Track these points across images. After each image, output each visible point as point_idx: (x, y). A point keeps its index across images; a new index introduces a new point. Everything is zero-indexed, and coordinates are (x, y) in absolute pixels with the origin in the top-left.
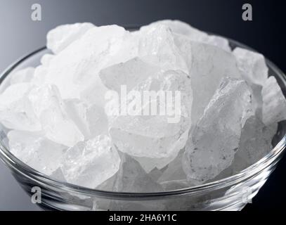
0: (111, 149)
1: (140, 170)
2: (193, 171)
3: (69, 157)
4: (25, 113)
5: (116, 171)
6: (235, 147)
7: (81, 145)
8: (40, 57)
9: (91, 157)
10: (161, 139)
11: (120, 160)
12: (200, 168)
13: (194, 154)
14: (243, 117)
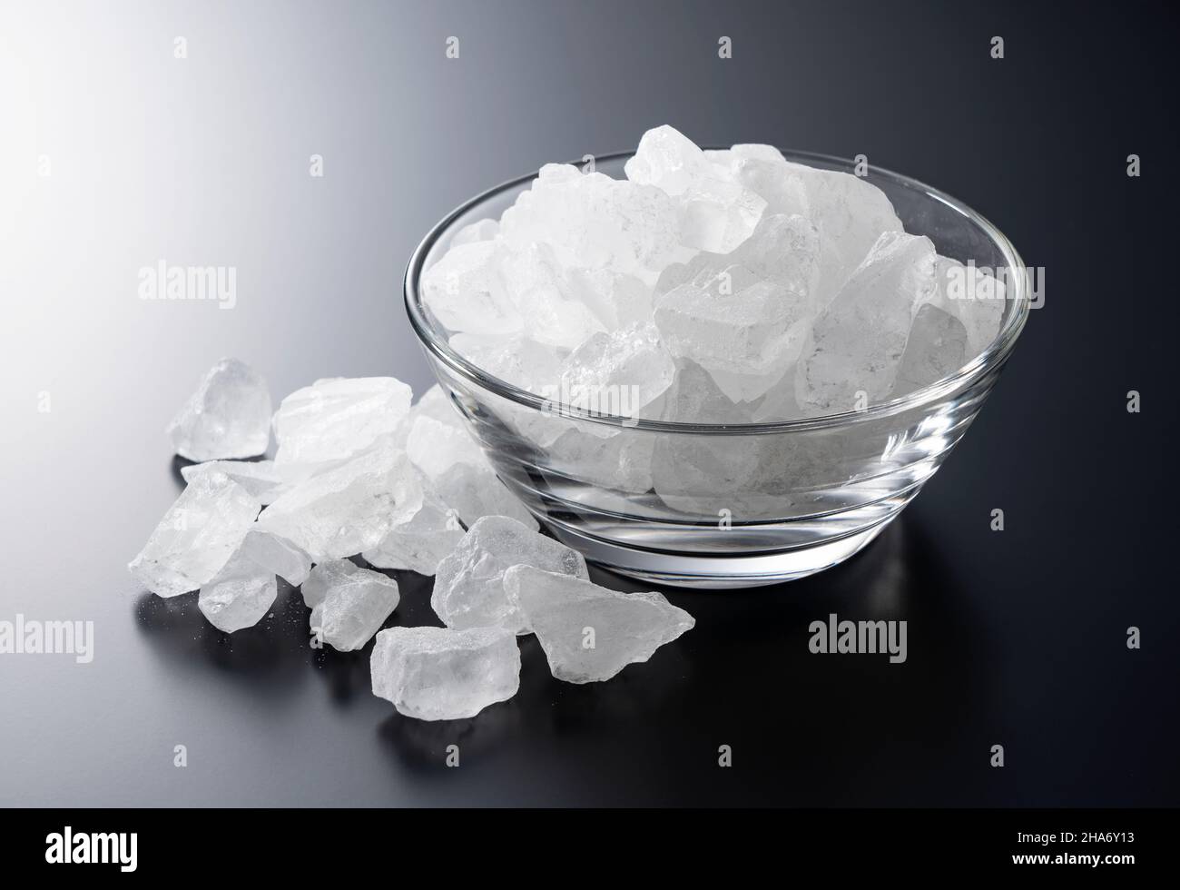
0: (659, 343)
1: (712, 386)
2: (811, 388)
3: (577, 363)
4: (488, 294)
5: (668, 383)
6: (895, 352)
7: (601, 339)
8: (516, 196)
9: (621, 359)
10: (751, 327)
11: (674, 370)
12: (824, 384)
13: (813, 359)
14: (916, 302)
